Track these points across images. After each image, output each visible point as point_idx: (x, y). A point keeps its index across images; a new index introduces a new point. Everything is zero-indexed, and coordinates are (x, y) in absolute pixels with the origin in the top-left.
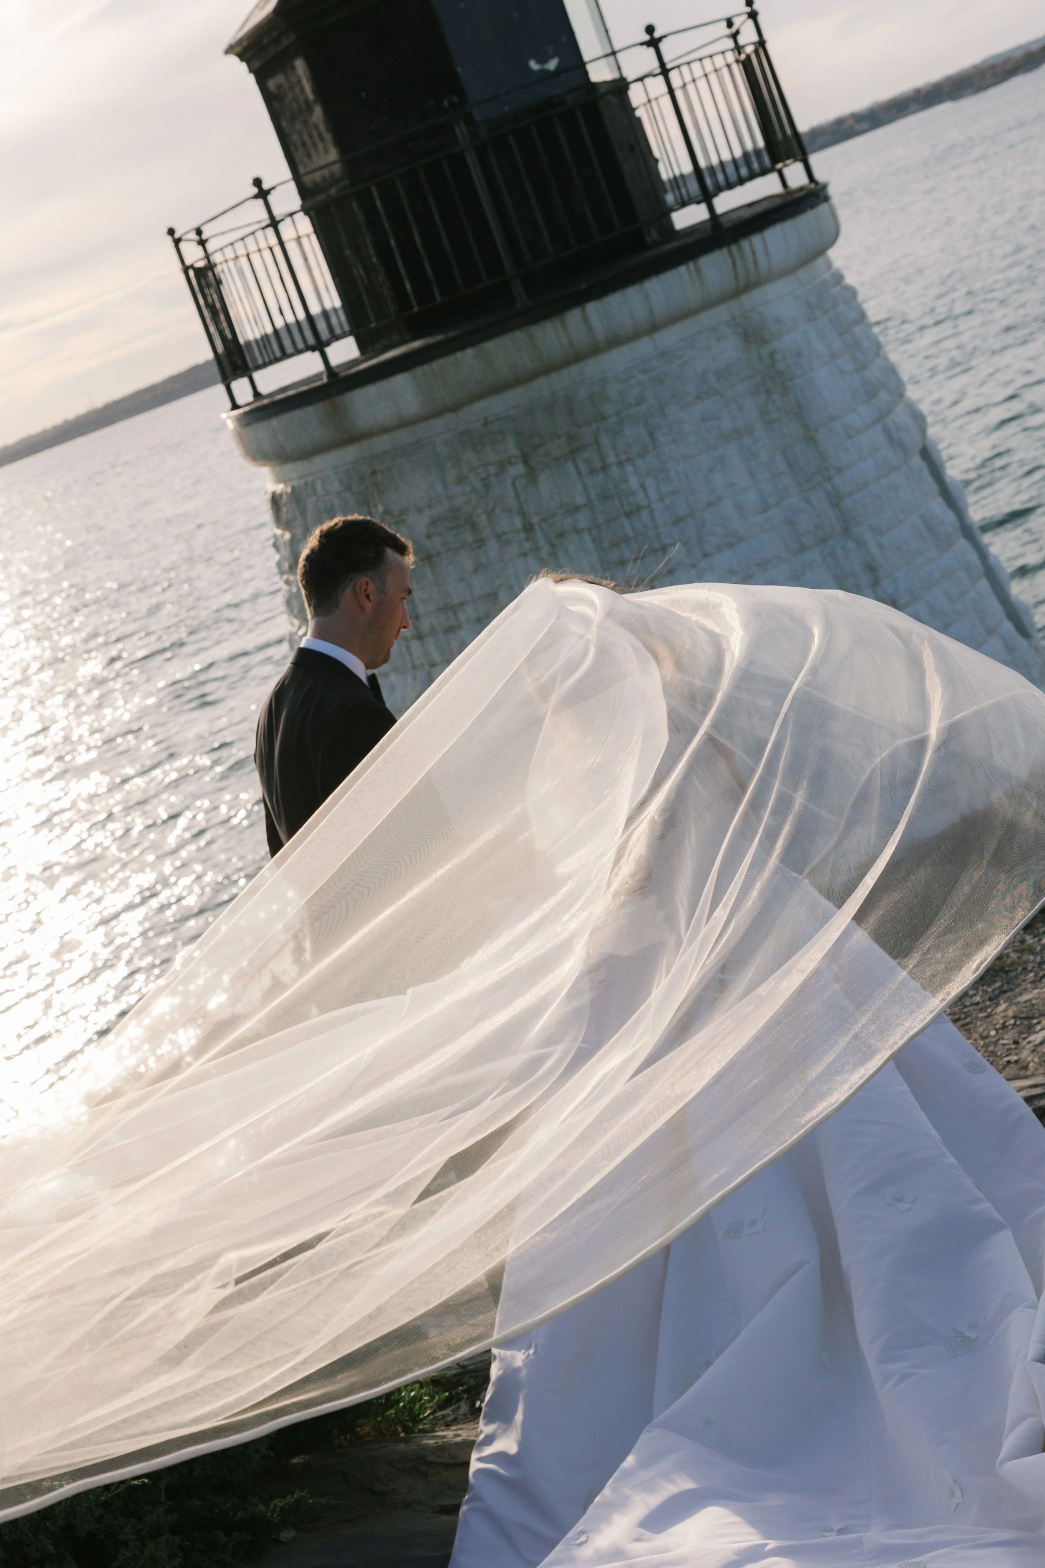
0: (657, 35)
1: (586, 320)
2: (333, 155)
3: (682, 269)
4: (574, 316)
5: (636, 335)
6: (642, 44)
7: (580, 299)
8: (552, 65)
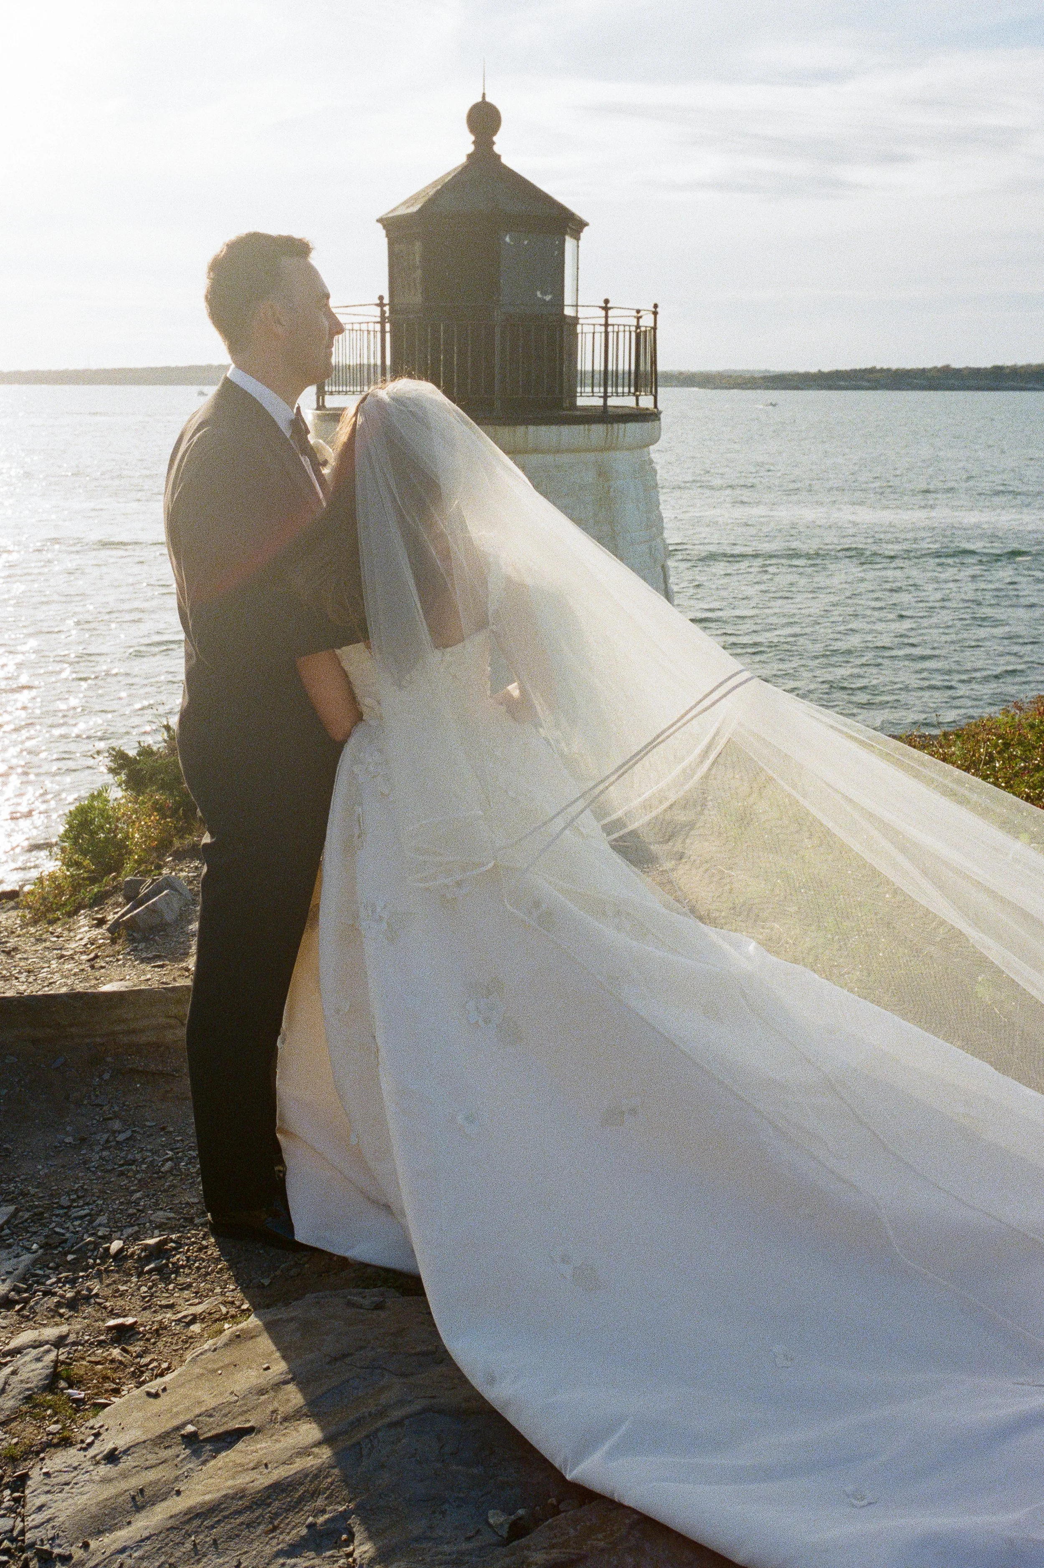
0: (609, 305)
1: (526, 433)
2: (418, 299)
3: (582, 427)
4: (520, 430)
5: (548, 452)
6: (600, 307)
7: (527, 422)
8: (548, 298)
